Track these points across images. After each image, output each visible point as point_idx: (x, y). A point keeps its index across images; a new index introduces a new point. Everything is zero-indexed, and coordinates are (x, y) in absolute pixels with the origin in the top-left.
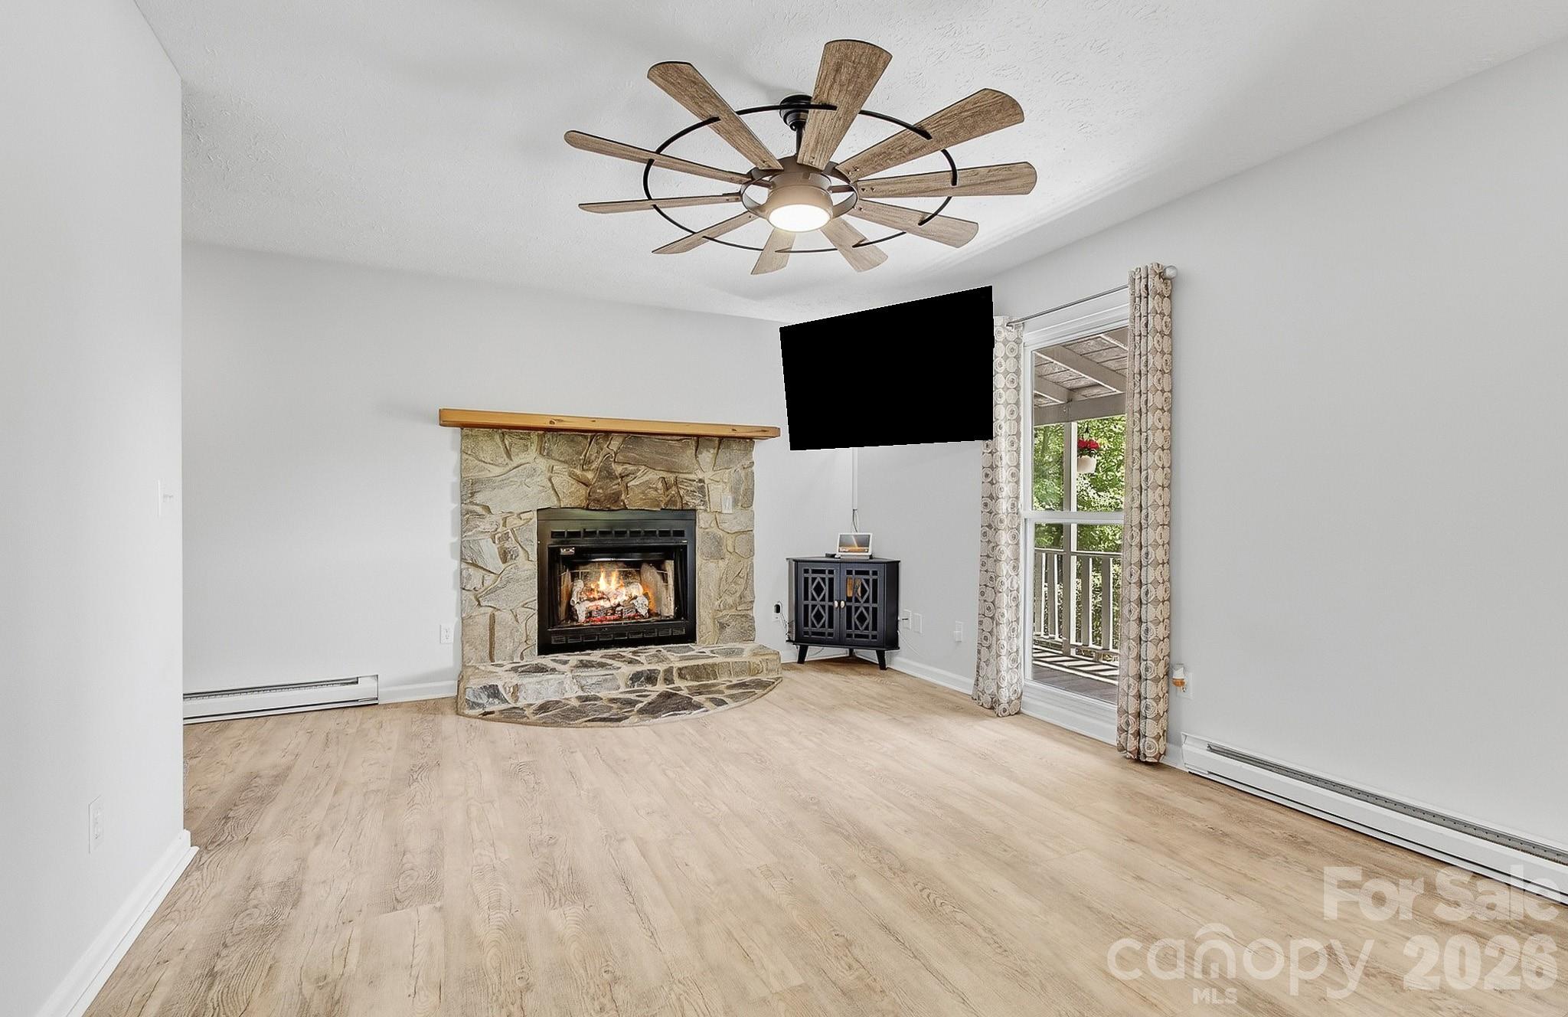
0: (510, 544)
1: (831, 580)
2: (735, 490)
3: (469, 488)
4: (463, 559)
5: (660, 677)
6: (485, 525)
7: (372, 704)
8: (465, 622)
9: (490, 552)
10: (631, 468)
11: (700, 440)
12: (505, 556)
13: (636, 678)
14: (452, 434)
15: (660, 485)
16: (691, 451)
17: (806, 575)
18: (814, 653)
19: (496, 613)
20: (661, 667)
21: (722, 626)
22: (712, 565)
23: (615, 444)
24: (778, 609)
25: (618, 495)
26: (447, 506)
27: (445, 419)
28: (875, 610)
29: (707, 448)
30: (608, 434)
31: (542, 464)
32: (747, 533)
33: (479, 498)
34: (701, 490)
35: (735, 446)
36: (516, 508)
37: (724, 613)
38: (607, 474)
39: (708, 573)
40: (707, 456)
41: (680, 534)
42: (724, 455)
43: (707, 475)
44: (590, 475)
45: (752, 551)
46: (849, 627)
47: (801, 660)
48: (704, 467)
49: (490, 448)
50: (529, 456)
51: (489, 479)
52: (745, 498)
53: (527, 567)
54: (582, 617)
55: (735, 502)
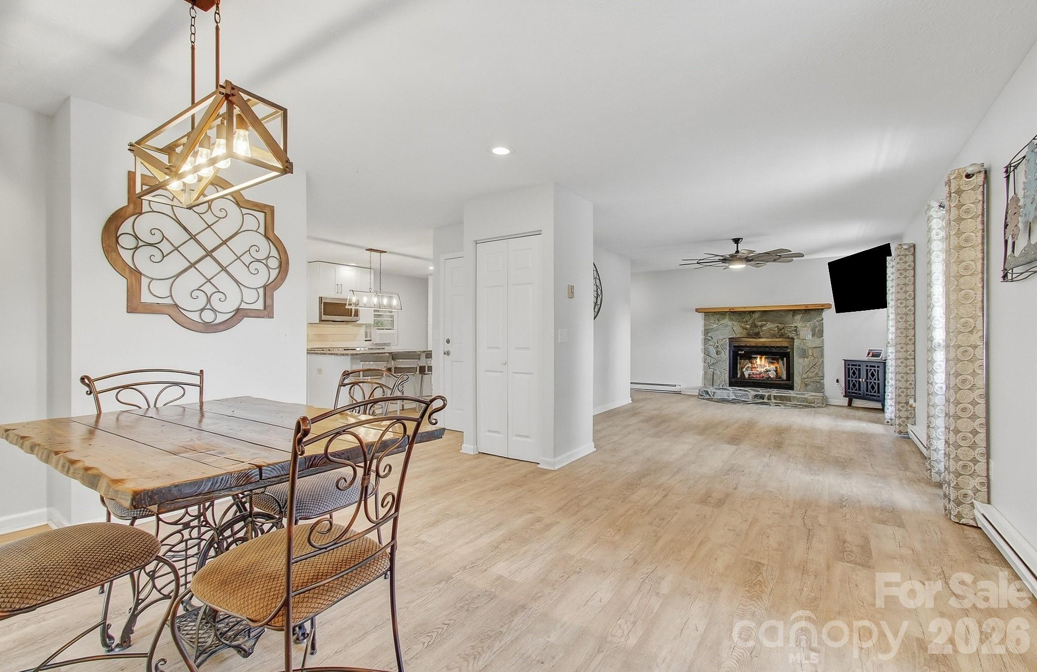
0: (720, 349)
1: (859, 369)
2: (813, 330)
3: (706, 332)
4: (705, 354)
5: (766, 397)
6: (711, 343)
7: (679, 393)
8: (705, 373)
9: (713, 351)
10: (765, 323)
11: (795, 312)
12: (717, 353)
13: (756, 396)
14: (701, 316)
15: (776, 329)
16: (791, 316)
17: (848, 367)
18: (857, 403)
19: (715, 371)
20: (767, 394)
21: (806, 385)
22: (801, 360)
23: (756, 315)
24: (838, 381)
25: (759, 332)
26: (700, 337)
27: (697, 310)
28: (878, 384)
29: (799, 314)
30: (753, 312)
31: (730, 323)
32: (821, 348)
33: (709, 335)
34: (796, 331)
35: (812, 312)
36: (721, 337)
37: (806, 380)
38: (754, 325)
39: (799, 364)
40: (798, 317)
41: (787, 347)
42: (807, 316)
43: (799, 325)
44: (748, 326)
45: (822, 356)
46: (867, 391)
47: (850, 404)
48: (797, 321)
49: (712, 319)
50: (726, 321)
51: (712, 329)
52: (818, 333)
53: (725, 356)
54: (747, 376)
55: (813, 335)
